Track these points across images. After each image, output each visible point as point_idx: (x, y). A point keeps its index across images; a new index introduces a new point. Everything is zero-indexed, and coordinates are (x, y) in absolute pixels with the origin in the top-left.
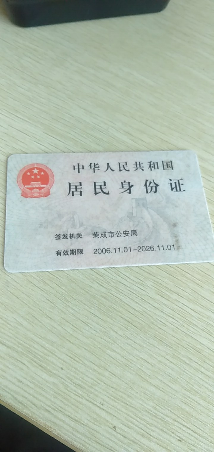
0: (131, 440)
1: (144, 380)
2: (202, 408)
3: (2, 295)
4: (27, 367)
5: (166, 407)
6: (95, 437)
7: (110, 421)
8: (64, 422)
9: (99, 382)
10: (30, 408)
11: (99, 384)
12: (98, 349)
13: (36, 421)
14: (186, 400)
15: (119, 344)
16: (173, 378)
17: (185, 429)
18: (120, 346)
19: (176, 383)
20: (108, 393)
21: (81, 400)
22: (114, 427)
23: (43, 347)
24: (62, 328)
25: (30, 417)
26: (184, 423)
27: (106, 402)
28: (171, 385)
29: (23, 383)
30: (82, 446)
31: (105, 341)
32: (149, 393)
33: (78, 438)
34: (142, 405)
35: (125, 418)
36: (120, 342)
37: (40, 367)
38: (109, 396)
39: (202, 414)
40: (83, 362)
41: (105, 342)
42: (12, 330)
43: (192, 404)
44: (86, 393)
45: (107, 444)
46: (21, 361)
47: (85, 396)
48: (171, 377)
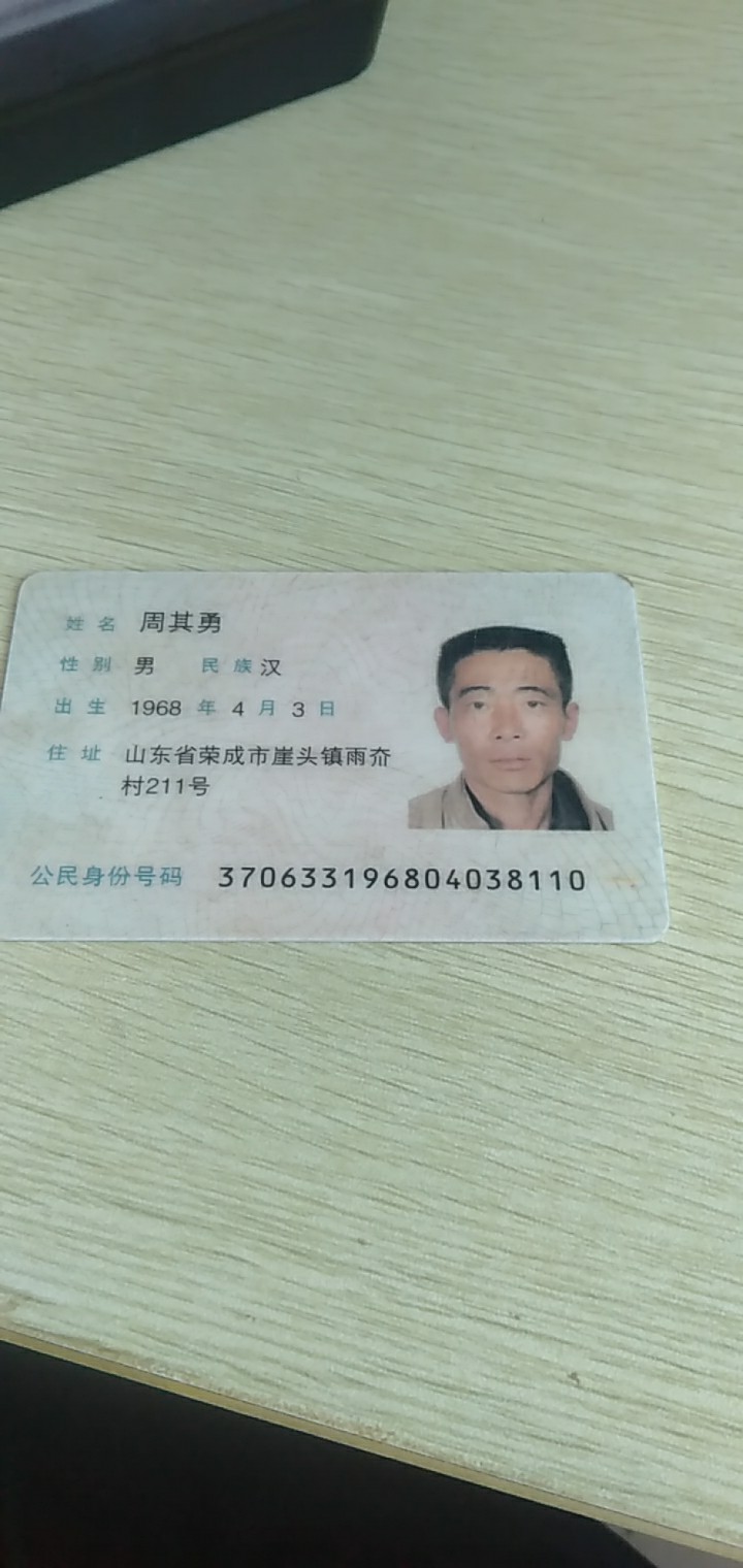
0: (637, 1402)
1: (623, 1209)
3: (111, 1068)
4: (253, 1265)
5: (713, 1271)
6: (522, 1422)
7: (556, 1360)
8: (413, 1402)
9: (488, 1251)
10: (296, 1389)
11: (490, 1257)
12: (456, 1150)
13: (327, 1422)
15: (518, 1121)
16: (709, 1180)
18: (523, 1127)
19: (723, 1191)
20: (524, 1277)
21: (446, 1321)
22: (574, 1376)
23: (285, 1192)
24: (329, 1117)
25: (303, 1417)
27: (526, 1306)
28: (710, 1201)
29: (254, 1319)
30: (490, 1461)
31: (472, 1121)
32: (648, 1243)
33: (472, 1438)
34: (638, 1285)
35: (599, 1338)
36: (516, 1112)
37: (293, 1256)
38: (532, 1286)
40: (419, 1203)
41: (473, 1125)
42: (175, 1166)
44: (458, 1298)
45: (565, 1434)
46: (227, 1252)
47: (457, 1304)
48: (704, 1178)
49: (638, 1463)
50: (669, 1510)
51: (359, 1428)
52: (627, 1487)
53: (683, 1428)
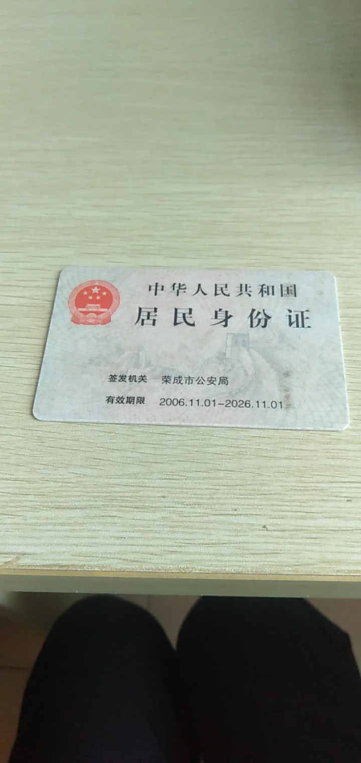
0: (292, 530)
1: (269, 458)
2: (354, 453)
3: (41, 456)
4: (120, 517)
5: (312, 473)
6: (247, 549)
7: (256, 523)
8: (200, 553)
9: (218, 487)
10: (149, 561)
11: (218, 490)
12: (196, 452)
13: (165, 570)
14: (332, 454)
15: (218, 436)
17: (347, 485)
18: (221, 437)
19: (309, 442)
20: (235, 494)
21: (206, 519)
22: (264, 527)
23: (127, 486)
24: (139, 453)
25: (155, 571)
26: (343, 480)
27: (238, 505)
28: (304, 447)
29: (125, 538)
30: (237, 568)
32: (283, 469)
33: (228, 561)
34: (282, 486)
35: (271, 510)
37: (136, 510)
38: (239, 496)
39: (358, 459)
40: (185, 476)
41: (200, 441)
42: (77, 487)
43: (340, 455)
44: (209, 508)
45: (266, 550)
46: (107, 515)
47: (210, 511)
48: (300, 439)
49: (299, 553)
50: (316, 568)
51: (179, 569)
52: (297, 564)
53: (314, 535)
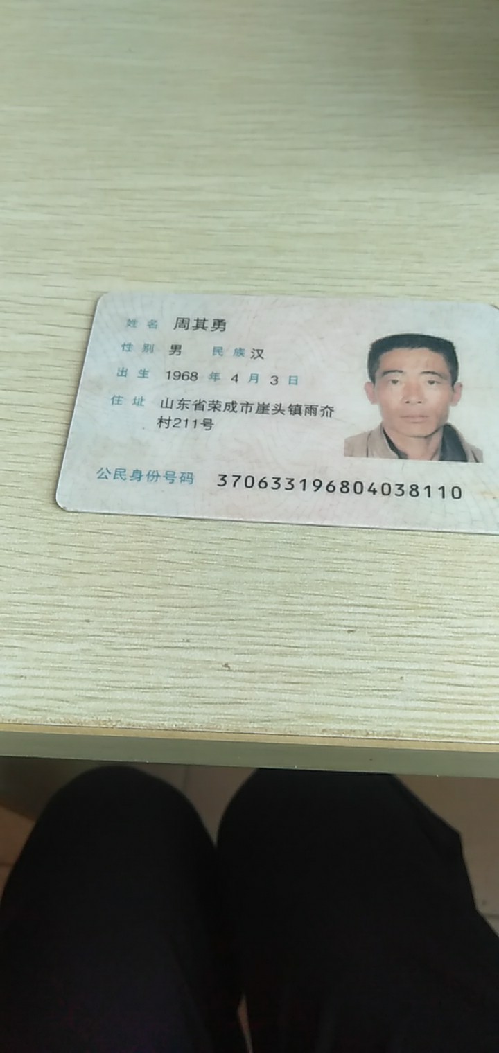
0: (265, 671)
1: (245, 570)
2: (366, 564)
4: (21, 648)
5: (303, 592)
6: (197, 697)
7: (214, 659)
8: (130, 701)
9: (166, 609)
10: (57, 709)
11: (167, 612)
12: (140, 560)
13: (78, 723)
14: (334, 566)
15: (176, 536)
16: (294, 544)
17: (351, 609)
18: (179, 539)
20: (189, 619)
21: (145, 653)
22: (226, 665)
23: (36, 604)
24: (58, 558)
25: (63, 724)
26: (345, 602)
27: (193, 634)
28: (295, 555)
29: (26, 677)
30: (181, 723)
31: (147, 542)
32: (262, 585)
33: (168, 713)
34: (258, 609)
35: (239, 642)
36: (173, 532)
37: (46, 638)
38: (195, 622)
39: (371, 573)
40: (120, 593)
41: (148, 544)
43: (345, 566)
44: (150, 638)
45: (225, 698)
46: (5, 645)
47: (151, 642)
48: (290, 543)
49: (271, 704)
50: (292, 725)
51: (98, 722)
52: (266, 718)
53: (295, 679)
